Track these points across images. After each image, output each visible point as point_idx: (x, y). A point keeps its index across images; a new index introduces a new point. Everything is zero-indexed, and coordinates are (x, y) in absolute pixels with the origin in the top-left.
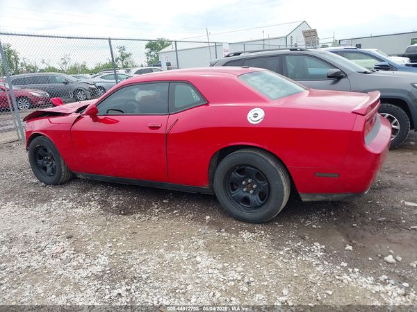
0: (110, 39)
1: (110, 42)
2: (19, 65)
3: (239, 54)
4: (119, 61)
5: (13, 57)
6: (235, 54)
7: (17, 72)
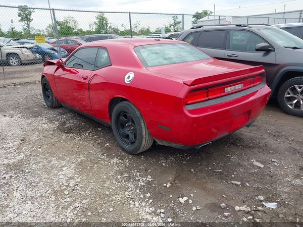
0: (130, 13)
1: (130, 15)
2: (108, 28)
3: (200, 27)
4: (172, 26)
5: (105, 22)
6: (198, 27)
7: (106, 33)
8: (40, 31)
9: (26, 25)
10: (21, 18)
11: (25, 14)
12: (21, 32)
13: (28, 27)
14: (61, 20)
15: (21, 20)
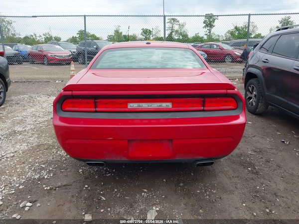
8: (219, 36)
9: (208, 31)
10: (205, 25)
11: (210, 21)
12: (203, 37)
13: (210, 32)
14: (240, 26)
15: (205, 27)
